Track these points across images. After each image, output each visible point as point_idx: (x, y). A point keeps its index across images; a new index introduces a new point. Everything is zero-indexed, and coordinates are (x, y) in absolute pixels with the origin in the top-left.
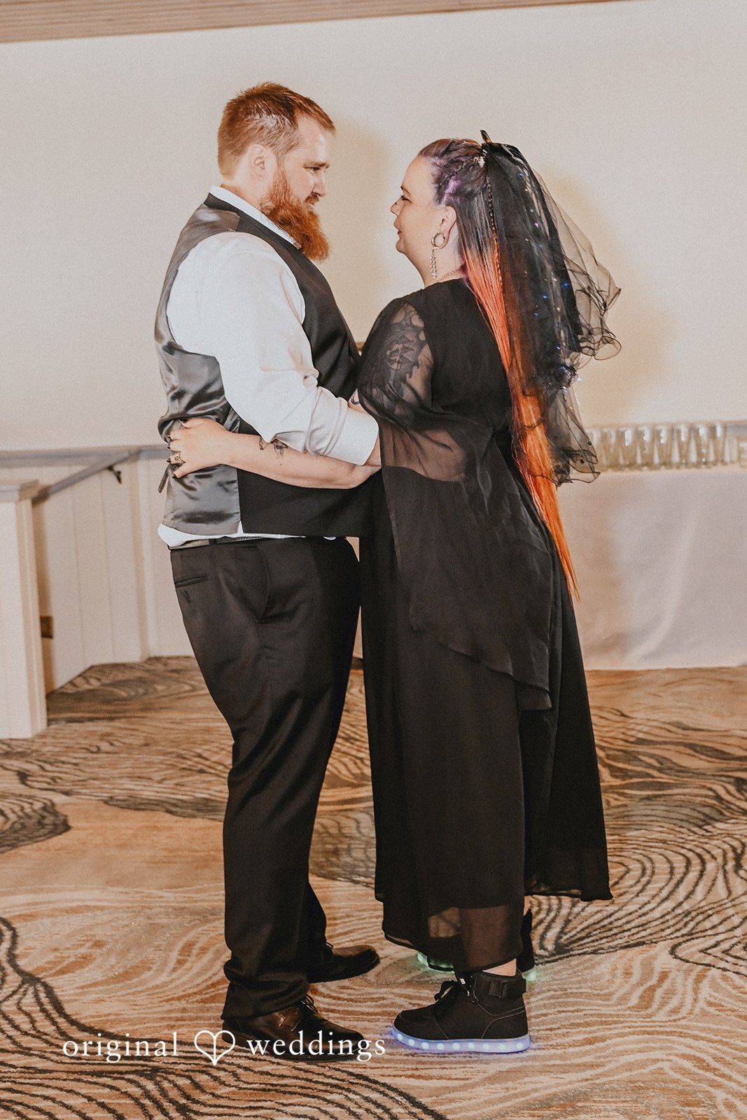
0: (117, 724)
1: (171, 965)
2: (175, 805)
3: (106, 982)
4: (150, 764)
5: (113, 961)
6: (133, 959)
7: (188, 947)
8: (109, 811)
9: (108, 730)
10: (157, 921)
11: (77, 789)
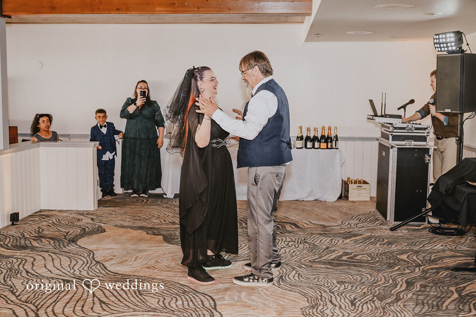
0: (117, 208)
1: (133, 260)
2: (133, 227)
3: (117, 264)
4: (126, 218)
5: (118, 259)
6: (123, 259)
7: (137, 257)
8: (116, 228)
9: (115, 209)
10: (129, 252)
11: (107, 223)
